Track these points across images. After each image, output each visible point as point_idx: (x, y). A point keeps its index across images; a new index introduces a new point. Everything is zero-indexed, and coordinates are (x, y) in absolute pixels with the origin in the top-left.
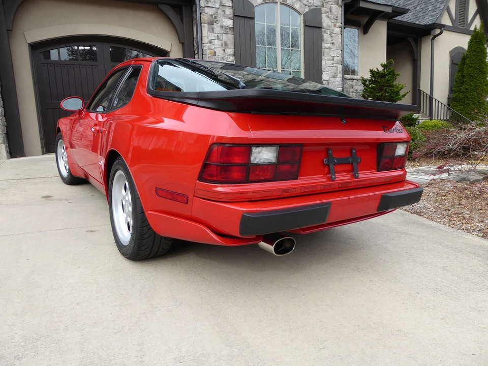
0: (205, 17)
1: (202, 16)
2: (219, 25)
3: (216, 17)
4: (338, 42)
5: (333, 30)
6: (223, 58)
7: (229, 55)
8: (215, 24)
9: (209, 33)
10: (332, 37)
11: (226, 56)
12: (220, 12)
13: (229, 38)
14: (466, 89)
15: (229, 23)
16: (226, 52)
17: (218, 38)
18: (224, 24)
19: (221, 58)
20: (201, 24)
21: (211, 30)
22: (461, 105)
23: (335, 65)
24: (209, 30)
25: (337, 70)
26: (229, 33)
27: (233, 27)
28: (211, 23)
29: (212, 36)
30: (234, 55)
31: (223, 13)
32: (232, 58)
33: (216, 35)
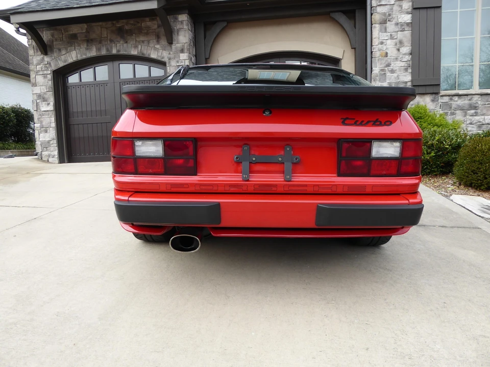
0: (376, 17)
1: (373, 16)
2: (394, 22)
3: (390, 15)
6: (396, 58)
7: (405, 54)
8: (388, 22)
9: (380, 34)
11: (401, 56)
12: (396, 8)
13: (406, 35)
15: (407, 18)
16: (401, 51)
17: (392, 37)
18: (400, 20)
19: (393, 59)
20: (372, 25)
21: (383, 30)
24: (381, 31)
26: (406, 29)
27: (411, 22)
28: (383, 22)
29: (384, 36)
30: (411, 54)
31: (399, 9)
32: (408, 58)
33: (389, 34)
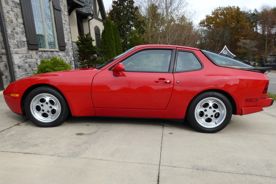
4: (67, 20)
5: (64, 13)
7: (20, 23)
9: (6, 5)
10: (64, 17)
13: (18, 10)
14: (108, 47)
16: (18, 21)
17: (12, 11)
19: (16, 25)
21: (7, 3)
22: (106, 55)
23: (68, 34)
24: (5, 3)
25: (69, 36)
26: (18, 7)
27: (19, 3)
29: (8, 8)
30: (23, 24)
32: (22, 26)
33: (10, 7)
